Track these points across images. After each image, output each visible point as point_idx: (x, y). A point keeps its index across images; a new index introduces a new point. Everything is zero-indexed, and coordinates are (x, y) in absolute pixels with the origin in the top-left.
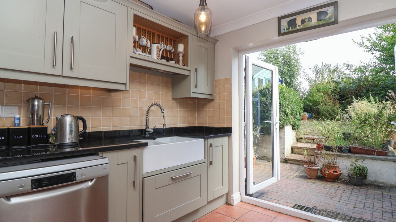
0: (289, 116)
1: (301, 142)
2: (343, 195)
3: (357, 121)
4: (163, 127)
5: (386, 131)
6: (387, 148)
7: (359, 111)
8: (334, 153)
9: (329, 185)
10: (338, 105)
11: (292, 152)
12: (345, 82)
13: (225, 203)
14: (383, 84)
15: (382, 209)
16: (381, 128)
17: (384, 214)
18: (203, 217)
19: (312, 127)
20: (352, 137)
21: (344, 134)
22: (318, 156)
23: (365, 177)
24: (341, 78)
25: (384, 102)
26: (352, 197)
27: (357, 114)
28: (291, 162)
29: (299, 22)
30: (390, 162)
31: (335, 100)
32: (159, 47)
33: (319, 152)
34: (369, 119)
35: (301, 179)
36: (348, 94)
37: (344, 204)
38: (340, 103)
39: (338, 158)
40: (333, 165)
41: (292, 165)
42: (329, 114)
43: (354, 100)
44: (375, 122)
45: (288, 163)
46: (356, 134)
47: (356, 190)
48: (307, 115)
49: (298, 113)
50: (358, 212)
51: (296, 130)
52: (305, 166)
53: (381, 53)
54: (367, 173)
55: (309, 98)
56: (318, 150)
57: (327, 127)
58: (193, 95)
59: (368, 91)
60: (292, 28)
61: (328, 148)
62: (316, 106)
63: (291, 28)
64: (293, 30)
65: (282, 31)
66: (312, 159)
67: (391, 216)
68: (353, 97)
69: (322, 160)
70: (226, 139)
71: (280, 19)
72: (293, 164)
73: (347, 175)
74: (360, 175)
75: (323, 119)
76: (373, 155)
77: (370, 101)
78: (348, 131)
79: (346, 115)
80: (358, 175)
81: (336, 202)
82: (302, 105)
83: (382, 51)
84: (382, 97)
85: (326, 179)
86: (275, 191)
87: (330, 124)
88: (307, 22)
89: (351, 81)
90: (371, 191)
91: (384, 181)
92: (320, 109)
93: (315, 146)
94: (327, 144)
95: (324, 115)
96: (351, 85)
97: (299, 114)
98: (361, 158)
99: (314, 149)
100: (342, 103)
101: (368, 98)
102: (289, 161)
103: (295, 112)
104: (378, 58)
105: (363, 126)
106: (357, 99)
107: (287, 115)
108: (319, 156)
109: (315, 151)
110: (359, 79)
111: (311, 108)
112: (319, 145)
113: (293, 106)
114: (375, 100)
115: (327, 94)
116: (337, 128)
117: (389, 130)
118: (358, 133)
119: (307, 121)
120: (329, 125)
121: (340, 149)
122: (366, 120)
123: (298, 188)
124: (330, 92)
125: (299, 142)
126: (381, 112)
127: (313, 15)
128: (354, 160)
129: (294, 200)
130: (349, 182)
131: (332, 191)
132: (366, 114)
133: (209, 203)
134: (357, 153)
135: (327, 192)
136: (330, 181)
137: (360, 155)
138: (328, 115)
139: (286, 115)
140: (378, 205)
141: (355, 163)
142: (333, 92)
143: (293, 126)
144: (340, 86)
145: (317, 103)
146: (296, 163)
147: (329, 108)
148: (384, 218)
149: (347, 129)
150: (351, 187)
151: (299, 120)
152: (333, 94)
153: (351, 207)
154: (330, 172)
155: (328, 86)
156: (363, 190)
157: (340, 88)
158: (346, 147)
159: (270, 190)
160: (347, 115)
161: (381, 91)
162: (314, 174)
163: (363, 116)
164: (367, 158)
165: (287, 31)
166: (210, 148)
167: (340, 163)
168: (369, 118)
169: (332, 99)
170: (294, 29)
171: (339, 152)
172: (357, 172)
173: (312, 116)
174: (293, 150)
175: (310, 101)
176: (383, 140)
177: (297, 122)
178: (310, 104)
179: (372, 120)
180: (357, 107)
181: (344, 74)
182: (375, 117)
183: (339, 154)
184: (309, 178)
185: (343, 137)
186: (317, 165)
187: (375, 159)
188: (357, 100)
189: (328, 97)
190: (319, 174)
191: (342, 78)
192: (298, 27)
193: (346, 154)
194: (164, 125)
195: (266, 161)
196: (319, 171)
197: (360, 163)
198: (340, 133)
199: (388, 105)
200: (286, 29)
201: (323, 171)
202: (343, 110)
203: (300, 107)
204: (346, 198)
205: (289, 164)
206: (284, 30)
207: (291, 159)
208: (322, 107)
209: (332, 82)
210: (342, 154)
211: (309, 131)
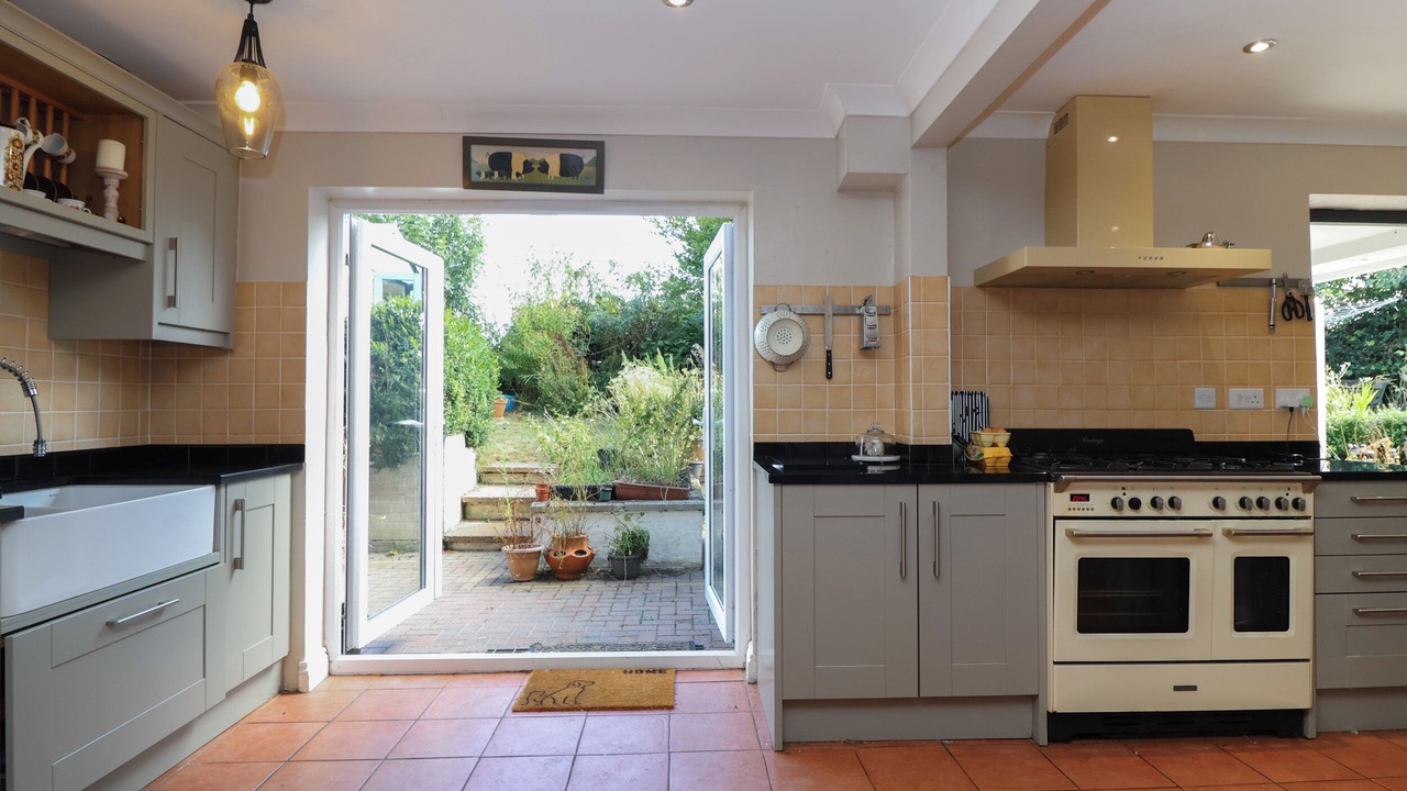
0: (460, 405)
1: (490, 484)
2: (598, 605)
3: (631, 418)
4: (32, 452)
5: (687, 439)
6: (688, 481)
7: (634, 393)
8: (578, 505)
9: (567, 587)
10: (586, 373)
11: (465, 516)
12: (604, 309)
13: (276, 691)
14: (686, 321)
15: (675, 617)
16: (678, 433)
17: (679, 626)
18: (206, 748)
19: (517, 437)
20: (619, 460)
21: (601, 453)
22: (539, 516)
23: (644, 555)
24: (595, 295)
25: (684, 370)
26: (617, 606)
27: (630, 400)
28: (462, 546)
29: (517, 165)
30: (691, 513)
31: (579, 359)
32: (20, 142)
33: (543, 504)
34: (655, 413)
35: (496, 588)
36: (610, 343)
37: (600, 623)
38: (590, 366)
39: (589, 516)
40: (577, 534)
41: (466, 555)
42: (564, 399)
43: (625, 362)
44: (667, 420)
45: (452, 550)
46: (628, 453)
47: (625, 588)
48: (504, 400)
49: (484, 396)
50: (630, 633)
51: (475, 447)
52: (506, 548)
53: (685, 243)
54: (647, 545)
55: (511, 347)
56: (541, 500)
57: (564, 435)
58: (159, 334)
59: (655, 337)
60: (500, 175)
61: (566, 493)
62: (530, 372)
63: (496, 173)
64: (501, 181)
65: (475, 178)
66: (526, 529)
67: (690, 626)
68: (623, 354)
69: (550, 525)
70: (284, 482)
71: (469, 142)
72: (469, 550)
73: (606, 557)
74: (633, 552)
75: (551, 413)
76: (661, 499)
77: (658, 368)
78: (610, 446)
79: (606, 403)
80: (630, 553)
81: (584, 624)
82: (495, 370)
83: (687, 239)
84: (684, 355)
85: (560, 576)
86: (425, 632)
87: (571, 426)
88: (536, 170)
89: (619, 306)
90: (657, 586)
91: (680, 558)
92: (540, 382)
93: (531, 492)
94: (562, 482)
95: (549, 400)
96: (619, 318)
97: (485, 399)
98: (636, 508)
99: (529, 501)
100: (597, 367)
101: (654, 356)
102: (455, 546)
103: (476, 392)
104: (677, 257)
105: (644, 430)
106: (631, 360)
107: (453, 403)
108: (542, 517)
109: (533, 505)
110: (636, 304)
111: (514, 379)
112: (543, 486)
113: (473, 373)
114: (668, 365)
115: (560, 338)
116: (586, 439)
117: (692, 437)
118: (631, 447)
119: (503, 421)
120: (568, 430)
121: (594, 493)
122: (649, 416)
123: (489, 611)
124: (567, 333)
125: (485, 483)
126: (678, 397)
127: (553, 159)
128: (621, 518)
129: (483, 642)
130: (612, 573)
131: (573, 602)
132: (650, 399)
133: (230, 694)
134: (629, 499)
135: (562, 605)
136: (569, 580)
137: (636, 503)
138: (559, 401)
139: (450, 403)
140: (668, 610)
141: (625, 522)
142: (574, 333)
143: (468, 434)
144: (593, 317)
145: (531, 364)
146: (478, 548)
147: (564, 379)
148: (678, 633)
149: (607, 441)
150: (613, 585)
151: (487, 417)
152: (575, 341)
153: (614, 626)
154: (568, 554)
155: (563, 313)
156: (639, 586)
157: (592, 325)
158: (607, 486)
159: (410, 633)
160: (609, 400)
161: (681, 341)
162: (528, 566)
163: (643, 406)
164: (649, 508)
165: (488, 180)
166: (233, 514)
167: (593, 529)
168: (654, 410)
169: (572, 353)
170: (505, 179)
171: (589, 499)
172: (628, 544)
173: (518, 404)
174: (467, 508)
175: (511, 357)
176: (682, 464)
177: (480, 423)
178: (513, 366)
179: (660, 415)
180: (631, 384)
181: (604, 285)
182: (666, 408)
183: (590, 504)
184: (515, 582)
185: (598, 460)
186: (537, 543)
187: (665, 509)
188: (630, 364)
189: (560, 349)
190: (543, 566)
191: (598, 297)
192: (514, 177)
193: (605, 504)
194: (38, 442)
195: (382, 556)
196: (542, 558)
197: (635, 524)
198: (594, 449)
199: (693, 379)
200: (483, 175)
201: (552, 555)
202: (601, 386)
203: (490, 376)
204: (605, 611)
205: (457, 554)
206: (479, 174)
207: (460, 538)
208: (545, 378)
209: (573, 305)
210: (598, 504)
211: (512, 450)
